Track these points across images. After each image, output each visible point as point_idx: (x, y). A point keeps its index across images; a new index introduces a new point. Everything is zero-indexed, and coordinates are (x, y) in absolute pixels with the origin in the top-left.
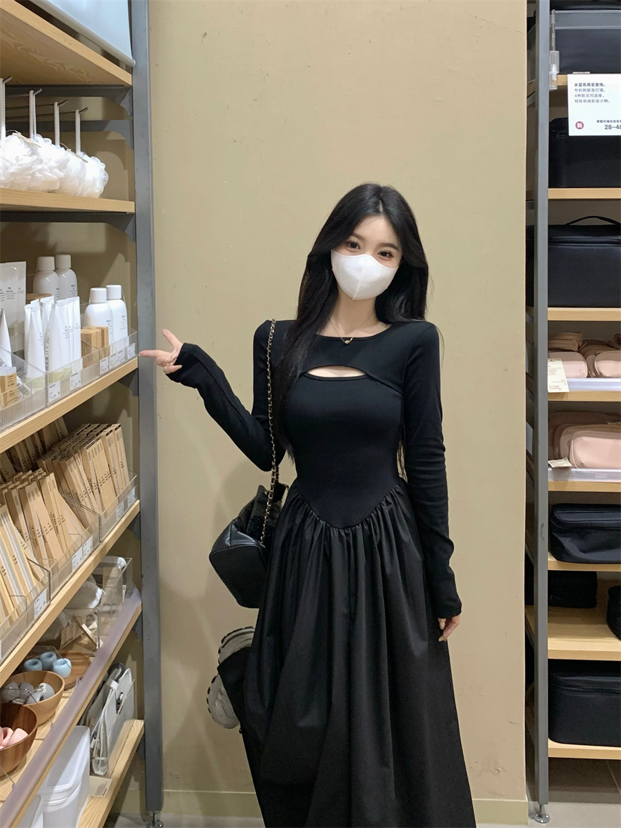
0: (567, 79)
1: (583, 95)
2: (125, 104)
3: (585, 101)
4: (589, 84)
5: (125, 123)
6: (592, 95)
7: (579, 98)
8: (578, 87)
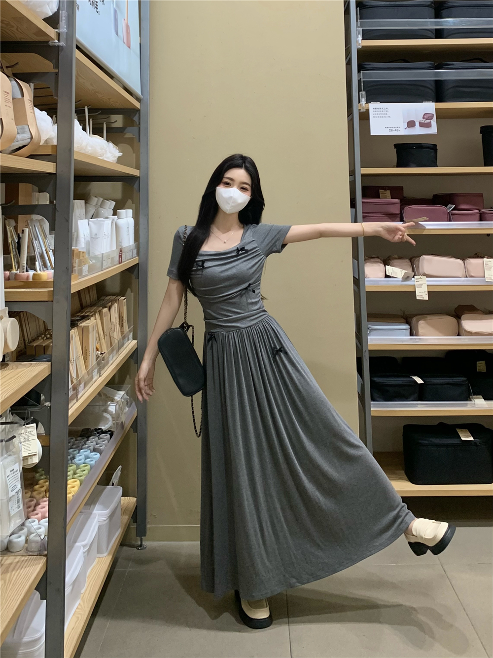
0: (369, 105)
1: (378, 114)
2: (136, 118)
3: (378, 117)
4: (380, 108)
5: (135, 129)
6: (382, 114)
7: (375, 116)
8: (375, 110)
